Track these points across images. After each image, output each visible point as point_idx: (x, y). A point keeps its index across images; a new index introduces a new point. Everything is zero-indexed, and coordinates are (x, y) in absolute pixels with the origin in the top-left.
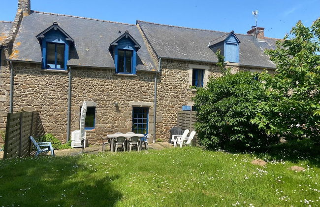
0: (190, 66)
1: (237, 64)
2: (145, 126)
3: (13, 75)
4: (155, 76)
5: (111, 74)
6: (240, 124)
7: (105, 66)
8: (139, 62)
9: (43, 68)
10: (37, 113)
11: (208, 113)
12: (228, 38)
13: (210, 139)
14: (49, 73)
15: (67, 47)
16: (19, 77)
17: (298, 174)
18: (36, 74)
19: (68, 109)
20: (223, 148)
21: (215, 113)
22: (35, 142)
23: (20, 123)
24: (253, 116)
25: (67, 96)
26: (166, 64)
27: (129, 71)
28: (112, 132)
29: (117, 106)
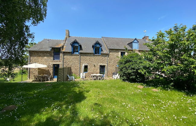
0: (120, 51)
1: (138, 50)
2: (104, 72)
3: (64, 56)
4: (107, 55)
5: (92, 55)
6: (133, 72)
7: (91, 52)
8: (102, 50)
9: (72, 54)
10: (70, 67)
11: (122, 68)
12: (134, 41)
13: (123, 77)
14: (74, 55)
15: (79, 47)
16: (65, 57)
17: (155, 92)
18: (70, 55)
19: (79, 66)
20: (128, 81)
21: (125, 68)
22: (69, 76)
23: (63, 71)
24: (139, 69)
25: (79, 62)
26: (111, 51)
27: (99, 54)
28: (93, 74)
29: (94, 65)
